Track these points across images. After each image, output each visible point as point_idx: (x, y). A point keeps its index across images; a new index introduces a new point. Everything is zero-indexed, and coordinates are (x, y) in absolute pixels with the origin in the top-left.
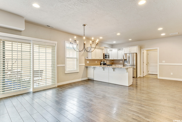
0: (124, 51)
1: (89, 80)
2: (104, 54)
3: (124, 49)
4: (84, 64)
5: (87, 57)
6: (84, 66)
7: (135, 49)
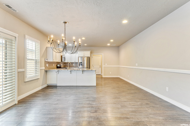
0: (78, 54)
1: (49, 87)
2: (62, 56)
3: (78, 52)
4: (44, 68)
5: (47, 59)
6: (44, 70)
7: (87, 54)
